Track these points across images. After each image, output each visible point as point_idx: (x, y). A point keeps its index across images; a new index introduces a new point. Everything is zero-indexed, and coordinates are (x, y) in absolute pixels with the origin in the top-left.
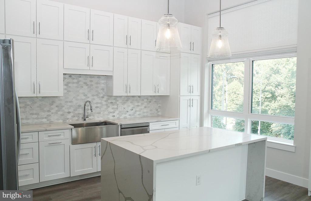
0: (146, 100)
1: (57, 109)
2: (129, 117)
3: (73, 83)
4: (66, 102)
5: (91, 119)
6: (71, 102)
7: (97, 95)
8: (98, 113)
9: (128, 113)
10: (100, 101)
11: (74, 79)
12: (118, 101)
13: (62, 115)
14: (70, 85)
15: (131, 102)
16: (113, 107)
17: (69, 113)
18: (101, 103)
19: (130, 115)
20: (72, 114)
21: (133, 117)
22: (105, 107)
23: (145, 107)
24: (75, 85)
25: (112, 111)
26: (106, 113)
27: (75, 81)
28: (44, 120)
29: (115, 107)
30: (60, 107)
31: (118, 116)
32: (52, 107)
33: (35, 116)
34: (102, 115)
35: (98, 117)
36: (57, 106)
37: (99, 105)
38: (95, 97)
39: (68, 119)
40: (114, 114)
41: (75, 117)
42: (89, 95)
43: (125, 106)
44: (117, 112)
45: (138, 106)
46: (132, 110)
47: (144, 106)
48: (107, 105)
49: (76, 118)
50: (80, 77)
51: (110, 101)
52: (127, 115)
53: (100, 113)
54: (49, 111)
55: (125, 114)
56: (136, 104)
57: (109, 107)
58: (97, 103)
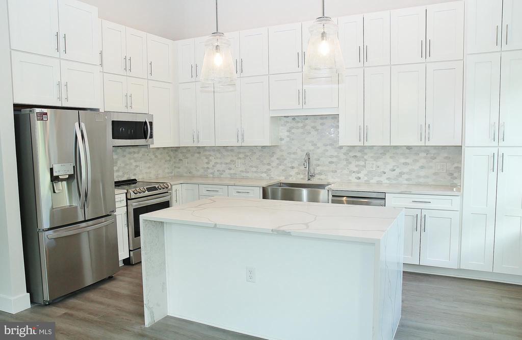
0: (423, 155)
1: (277, 162)
2: (388, 182)
3: (298, 128)
4: (289, 153)
5: (322, 179)
6: (294, 153)
7: (331, 145)
8: (332, 171)
9: (385, 176)
10: (336, 154)
11: (298, 122)
12: (366, 154)
13: (284, 170)
14: (293, 131)
15: (391, 157)
16: (357, 163)
17: (293, 168)
18: (336, 157)
19: (388, 179)
20: (296, 170)
21: (394, 182)
22: (345, 163)
23: (422, 167)
24: (301, 130)
25: (356, 169)
26: (346, 172)
27: (300, 125)
28: (264, 175)
29: (362, 163)
30: (281, 160)
31: (366, 178)
32: (272, 159)
33: (254, 169)
34: (339, 175)
35: (332, 177)
36: (277, 159)
37: (334, 160)
38: (329, 148)
39: (291, 176)
40: (359, 175)
41: (299, 174)
42: (319, 145)
43: (380, 163)
44: (364, 172)
45: (406, 164)
46: (394, 170)
47: (419, 164)
48: (347, 160)
49: (302, 176)
50: (307, 119)
51: (352, 154)
52: (383, 179)
53: (336, 171)
54: (269, 164)
55: (380, 176)
56: (403, 160)
57: (350, 163)
58: (331, 157)
